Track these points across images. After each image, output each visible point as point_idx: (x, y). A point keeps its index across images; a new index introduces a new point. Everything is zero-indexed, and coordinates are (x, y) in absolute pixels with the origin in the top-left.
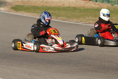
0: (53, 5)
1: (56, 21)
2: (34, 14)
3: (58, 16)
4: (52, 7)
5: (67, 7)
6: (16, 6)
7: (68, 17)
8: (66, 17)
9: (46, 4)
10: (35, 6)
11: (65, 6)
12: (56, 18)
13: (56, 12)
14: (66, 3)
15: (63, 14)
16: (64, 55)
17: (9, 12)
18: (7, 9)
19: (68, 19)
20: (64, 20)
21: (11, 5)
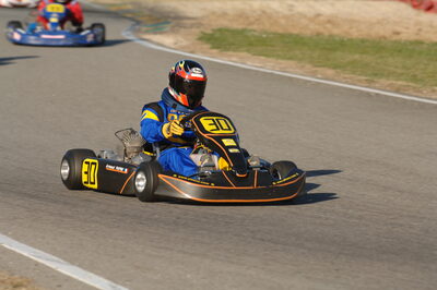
0: (355, 34)
1: (368, 94)
2: (284, 63)
3: (376, 75)
4: (351, 40)
5: (411, 43)
6: (220, 30)
7: (414, 78)
8: (406, 80)
9: (328, 26)
10: (291, 35)
11: (403, 37)
12: (370, 83)
13: (368, 58)
14: (407, 28)
15: (396, 67)
16: (401, 225)
17: (192, 52)
18: (185, 43)
19: (414, 88)
20: (397, 91)
21: (199, 25)
